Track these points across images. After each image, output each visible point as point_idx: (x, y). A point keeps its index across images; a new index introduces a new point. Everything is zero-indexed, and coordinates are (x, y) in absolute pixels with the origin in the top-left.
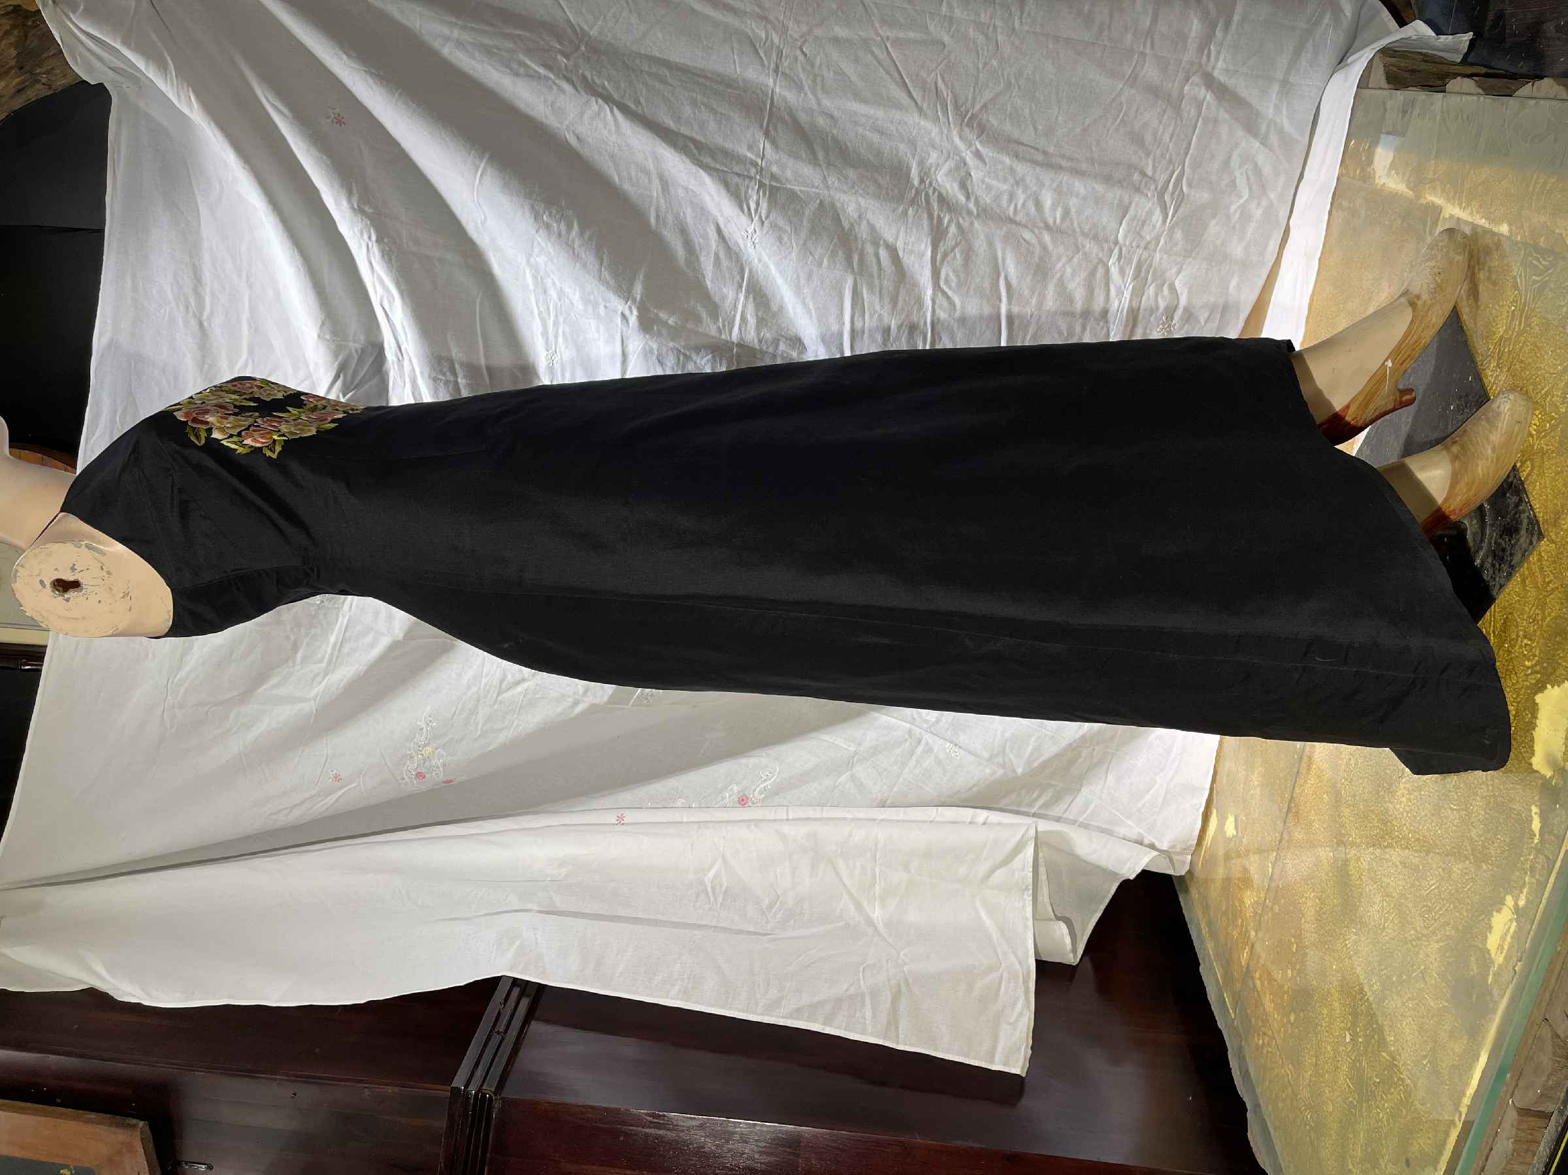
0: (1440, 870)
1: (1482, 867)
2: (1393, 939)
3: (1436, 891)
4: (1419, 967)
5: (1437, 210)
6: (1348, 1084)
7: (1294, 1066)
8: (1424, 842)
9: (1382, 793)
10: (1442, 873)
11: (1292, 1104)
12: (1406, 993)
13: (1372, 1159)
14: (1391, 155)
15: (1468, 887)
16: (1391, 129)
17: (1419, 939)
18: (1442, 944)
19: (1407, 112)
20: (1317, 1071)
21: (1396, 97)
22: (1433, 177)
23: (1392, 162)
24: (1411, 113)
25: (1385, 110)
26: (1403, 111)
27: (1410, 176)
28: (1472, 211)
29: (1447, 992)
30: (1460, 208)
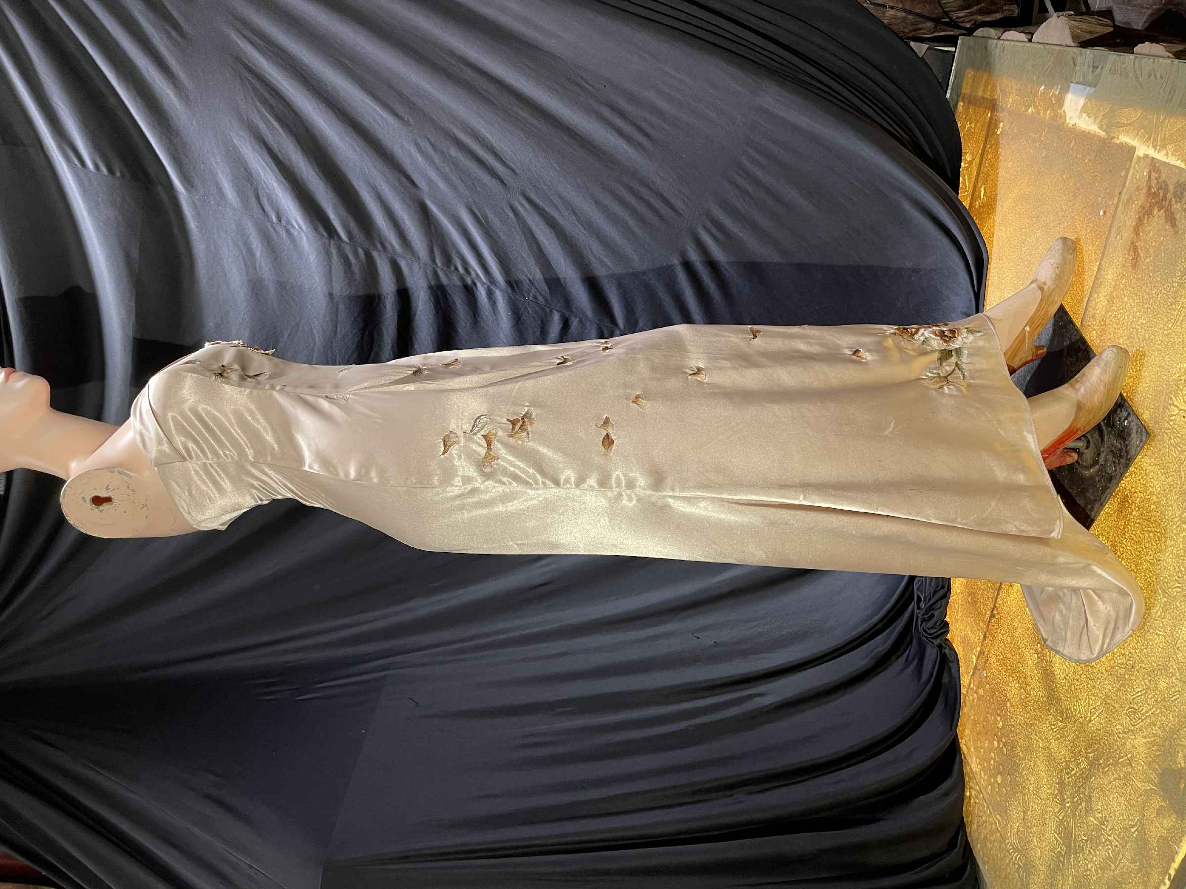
6: (1055, 838)
7: (1001, 816)
8: (1131, 657)
10: (1148, 684)
11: (1000, 846)
12: (1113, 774)
14: (1082, 101)
15: (1174, 698)
16: (1081, 80)
19: (1097, 67)
20: (1025, 824)
21: (1086, 55)
22: (1126, 122)
23: (1083, 107)
24: (1102, 68)
25: (1075, 64)
26: (1093, 67)
27: (1102, 120)
28: (1167, 154)
29: (1155, 778)
30: (1155, 150)
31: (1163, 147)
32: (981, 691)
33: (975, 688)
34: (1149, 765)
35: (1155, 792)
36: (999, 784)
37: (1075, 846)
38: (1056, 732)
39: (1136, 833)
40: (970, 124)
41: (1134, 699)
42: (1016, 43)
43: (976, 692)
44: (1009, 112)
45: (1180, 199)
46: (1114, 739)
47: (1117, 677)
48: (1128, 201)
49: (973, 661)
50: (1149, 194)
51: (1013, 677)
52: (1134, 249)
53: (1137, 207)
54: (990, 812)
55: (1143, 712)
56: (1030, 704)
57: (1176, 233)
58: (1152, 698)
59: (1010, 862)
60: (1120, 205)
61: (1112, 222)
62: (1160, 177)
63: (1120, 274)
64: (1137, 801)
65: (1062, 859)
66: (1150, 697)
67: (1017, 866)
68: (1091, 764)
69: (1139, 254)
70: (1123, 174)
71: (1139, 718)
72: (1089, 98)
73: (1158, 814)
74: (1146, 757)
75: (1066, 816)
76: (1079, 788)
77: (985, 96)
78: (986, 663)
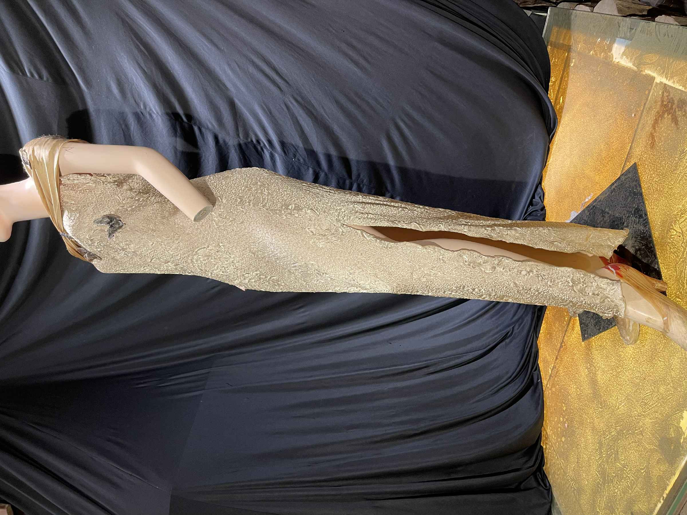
0: (653, 387)
1: (678, 389)
2: (624, 414)
3: (650, 396)
4: (639, 429)
5: (653, 78)
6: (596, 474)
7: (565, 461)
8: (643, 373)
9: (618, 347)
10: (653, 388)
11: (563, 477)
12: (631, 439)
13: (611, 508)
14: (623, 49)
15: (669, 397)
16: (623, 36)
17: (639, 416)
18: (653, 420)
19: (633, 29)
20: (578, 465)
21: (626, 21)
22: (649, 62)
23: (624, 52)
24: (636, 29)
25: (619, 26)
26: (630, 28)
27: (635, 60)
28: (674, 82)
29: (656, 442)
30: (667, 79)
31: (672, 77)
32: (554, 389)
33: (550, 387)
34: (653, 435)
35: (656, 451)
36: (563, 442)
37: (608, 479)
38: (597, 414)
39: (645, 473)
40: (554, 60)
41: (644, 397)
42: (584, 12)
43: (550, 389)
44: (579, 54)
45: (681, 109)
46: (632, 420)
47: (635, 384)
48: (649, 109)
49: (549, 372)
50: (662, 105)
51: (573, 382)
52: (652, 137)
53: (655, 113)
54: (558, 458)
55: (650, 404)
56: (582, 397)
57: (678, 129)
58: (656, 397)
59: (569, 486)
60: (645, 111)
61: (640, 120)
62: (669, 95)
63: (643, 152)
64: (646, 455)
65: (600, 486)
66: (654, 396)
67: (573, 489)
68: (618, 433)
69: (655, 140)
70: (647, 92)
71: (648, 408)
72: (627, 47)
73: (658, 463)
74: (652, 430)
75: (603, 461)
76: (611, 446)
77: (564, 43)
78: (556, 373)
